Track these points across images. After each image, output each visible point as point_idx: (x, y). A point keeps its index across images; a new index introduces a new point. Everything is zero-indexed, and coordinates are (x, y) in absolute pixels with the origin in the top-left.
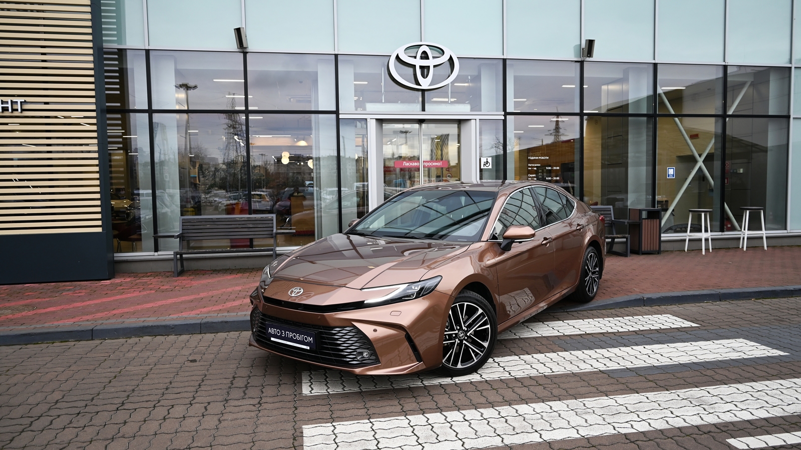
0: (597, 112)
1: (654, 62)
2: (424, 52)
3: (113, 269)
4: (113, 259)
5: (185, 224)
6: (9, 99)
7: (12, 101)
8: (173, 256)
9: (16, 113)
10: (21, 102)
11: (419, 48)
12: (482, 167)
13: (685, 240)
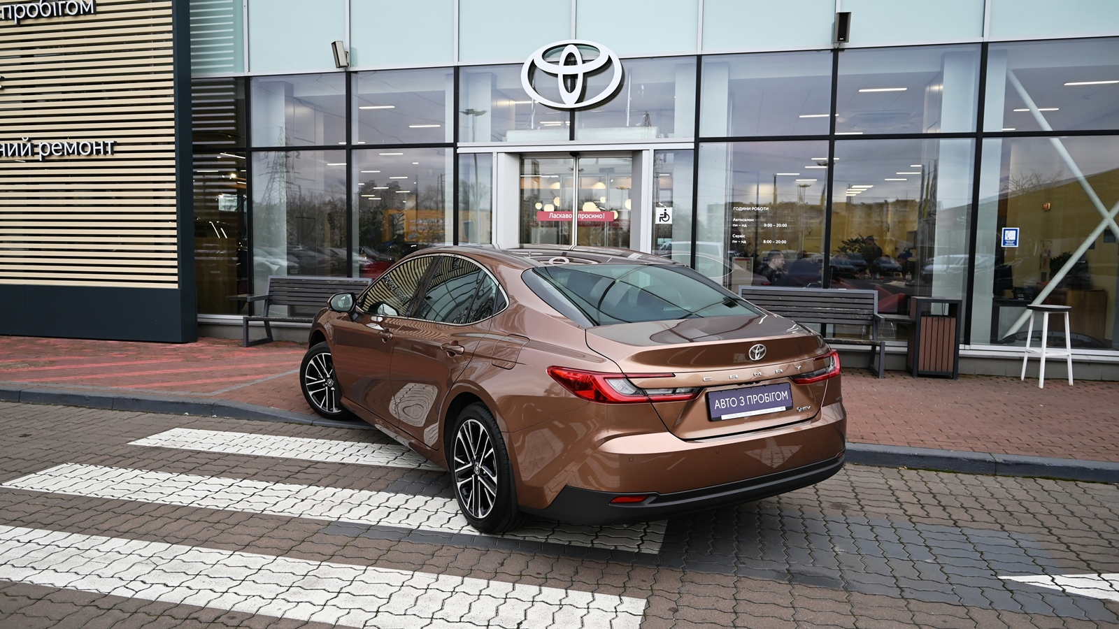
0: (861, 133)
1: (981, 40)
2: (571, 55)
3: (196, 332)
4: (196, 320)
5: (273, 285)
6: (100, 141)
7: (104, 142)
8: (242, 322)
9: (109, 156)
10: (111, 144)
11: (563, 50)
12: (657, 222)
13: (1021, 360)
